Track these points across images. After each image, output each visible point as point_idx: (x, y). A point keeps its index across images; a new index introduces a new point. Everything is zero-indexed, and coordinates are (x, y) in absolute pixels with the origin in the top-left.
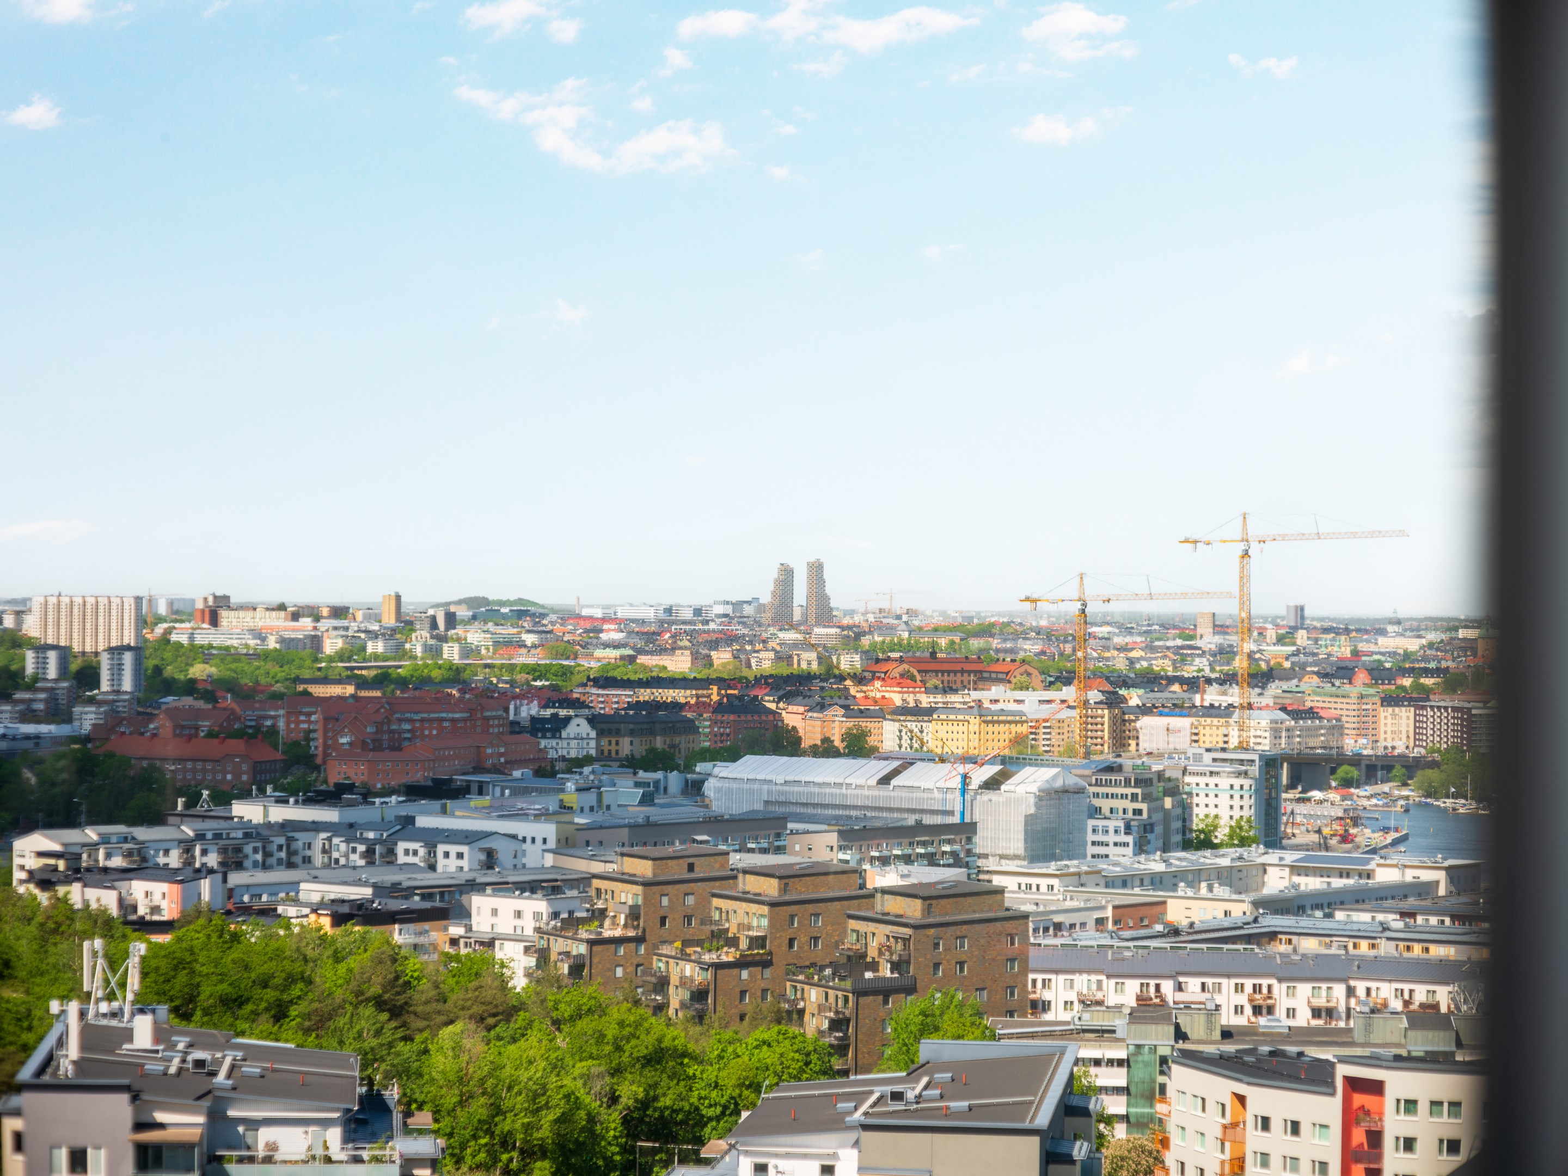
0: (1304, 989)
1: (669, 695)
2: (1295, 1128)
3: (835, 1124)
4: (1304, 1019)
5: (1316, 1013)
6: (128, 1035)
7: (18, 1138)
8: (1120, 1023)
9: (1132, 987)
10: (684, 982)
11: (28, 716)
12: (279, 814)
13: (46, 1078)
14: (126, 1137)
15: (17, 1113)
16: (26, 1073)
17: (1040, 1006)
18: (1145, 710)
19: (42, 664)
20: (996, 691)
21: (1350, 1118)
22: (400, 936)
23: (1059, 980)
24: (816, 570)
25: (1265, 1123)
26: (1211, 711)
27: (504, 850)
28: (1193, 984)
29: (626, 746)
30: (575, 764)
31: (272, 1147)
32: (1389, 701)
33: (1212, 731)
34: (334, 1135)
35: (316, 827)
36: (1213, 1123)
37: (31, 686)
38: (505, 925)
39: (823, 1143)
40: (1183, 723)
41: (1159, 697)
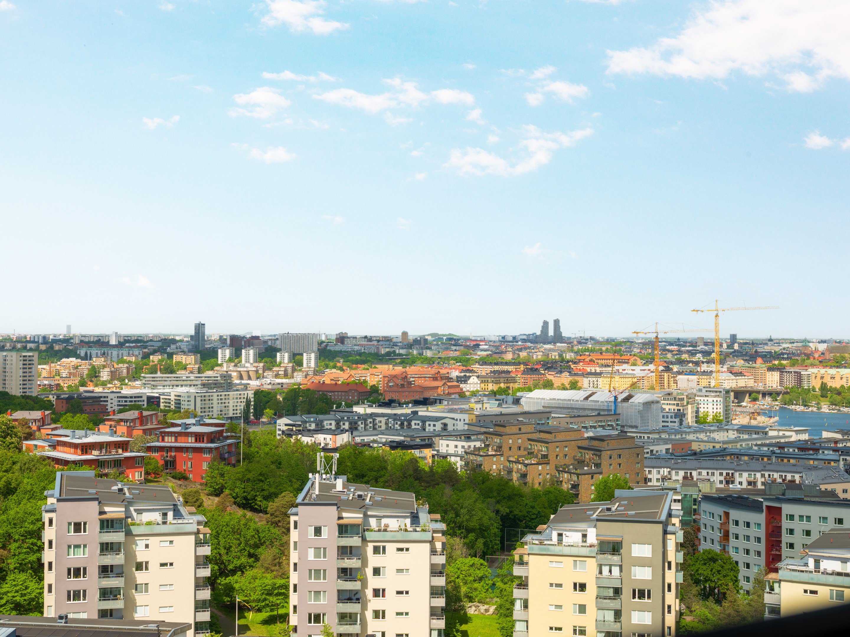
0: (745, 474)
1: (506, 368)
3: (586, 519)
4: (745, 486)
6: (334, 486)
7: (296, 523)
10: (518, 471)
12: (369, 410)
13: (306, 501)
14: (334, 523)
15: (296, 514)
16: (299, 499)
18: (680, 373)
21: (769, 521)
22: (415, 453)
26: (704, 373)
27: (449, 422)
31: (387, 526)
32: (770, 369)
33: (704, 381)
34: (408, 521)
35: (383, 416)
36: (717, 522)
37: (279, 366)
38: (452, 450)
39: (582, 526)
40: (694, 378)
41: (684, 368)
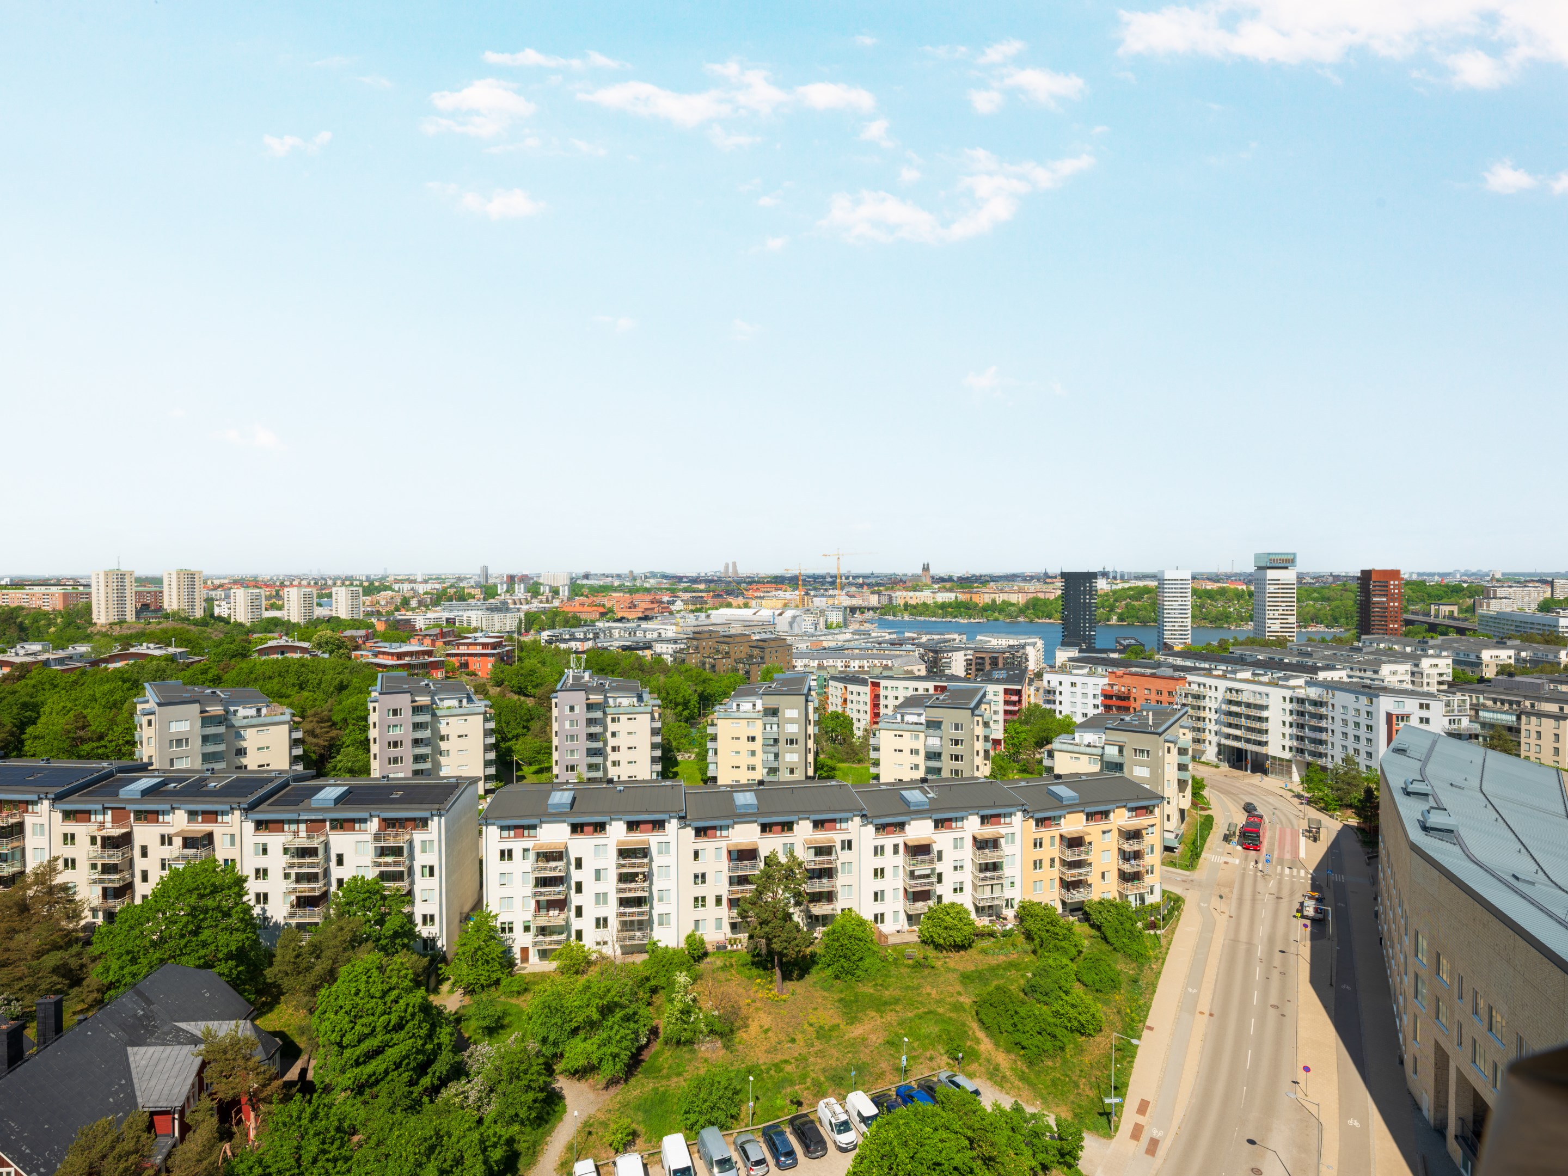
0: (857, 661)
1: (700, 594)
2: (859, 694)
3: (754, 694)
4: (857, 669)
5: (860, 667)
6: (583, 677)
7: (556, 704)
8: (814, 670)
9: (817, 662)
10: (710, 663)
11: (541, 602)
12: (607, 625)
13: (565, 688)
14: (584, 702)
15: (556, 697)
16: (558, 687)
17: (794, 667)
18: (815, 596)
19: (545, 589)
20: (779, 592)
21: (872, 691)
22: (640, 653)
23: (799, 661)
24: (734, 564)
25: (852, 693)
26: (831, 596)
27: (662, 632)
28: (831, 661)
29: (691, 607)
30: (679, 612)
31: (620, 703)
32: (872, 593)
33: (831, 601)
34: (635, 700)
35: (616, 628)
36: (839, 693)
37: (542, 595)
38: (664, 650)
39: (753, 699)
40: (824, 599)
41: (818, 593)
